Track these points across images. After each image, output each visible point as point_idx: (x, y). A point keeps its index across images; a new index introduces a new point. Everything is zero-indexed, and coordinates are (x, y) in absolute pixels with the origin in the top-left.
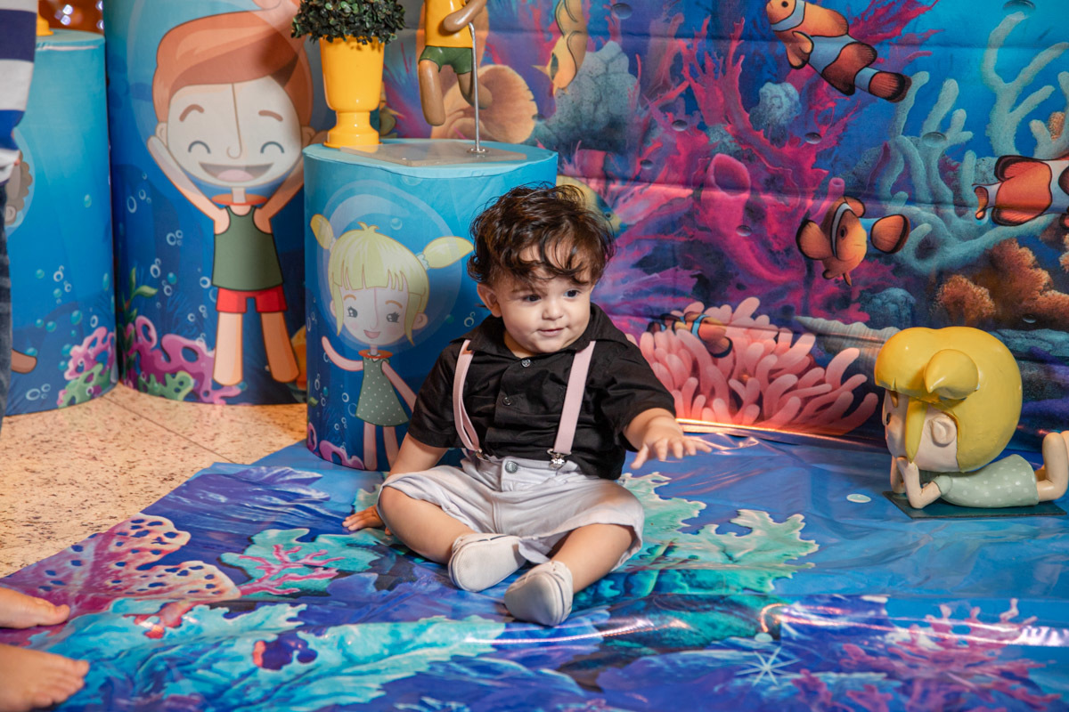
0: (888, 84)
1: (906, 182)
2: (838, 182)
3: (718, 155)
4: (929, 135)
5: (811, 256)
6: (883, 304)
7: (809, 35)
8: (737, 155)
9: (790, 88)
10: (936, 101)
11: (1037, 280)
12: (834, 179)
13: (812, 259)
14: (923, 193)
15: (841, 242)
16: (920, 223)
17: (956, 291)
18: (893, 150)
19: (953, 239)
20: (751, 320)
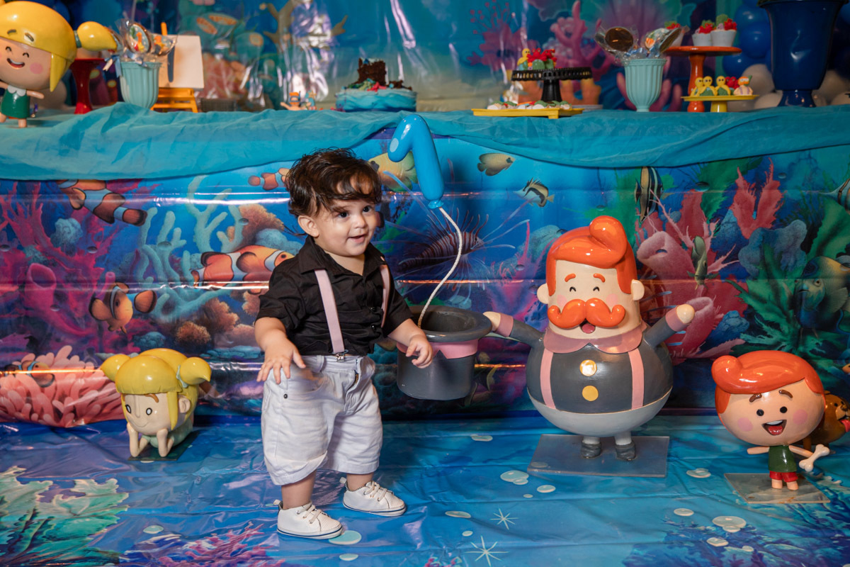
0: (134, 216)
1: (151, 271)
2: (112, 274)
3: (33, 264)
4: (162, 244)
5: (100, 319)
6: (147, 341)
7: (82, 189)
8: (44, 263)
9: (75, 221)
10: (163, 223)
11: (232, 319)
12: (108, 273)
13: (101, 320)
14: (162, 276)
15: (117, 309)
16: (162, 294)
17: (188, 330)
18: (142, 254)
19: (183, 301)
20: (68, 360)
